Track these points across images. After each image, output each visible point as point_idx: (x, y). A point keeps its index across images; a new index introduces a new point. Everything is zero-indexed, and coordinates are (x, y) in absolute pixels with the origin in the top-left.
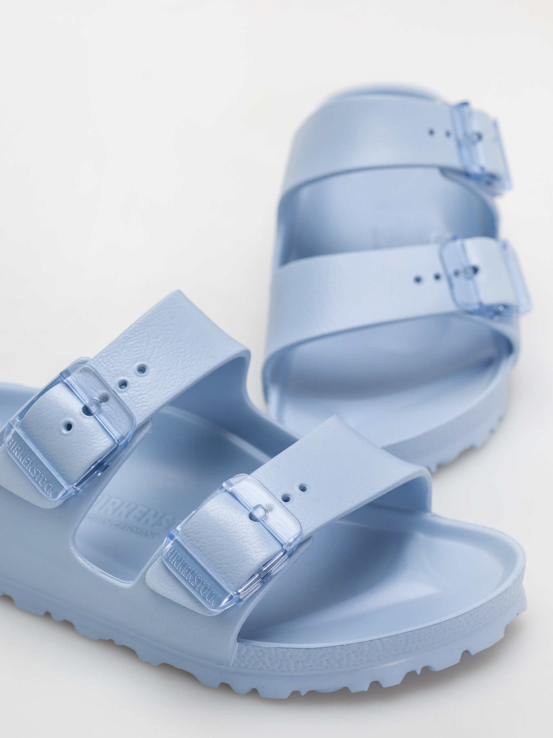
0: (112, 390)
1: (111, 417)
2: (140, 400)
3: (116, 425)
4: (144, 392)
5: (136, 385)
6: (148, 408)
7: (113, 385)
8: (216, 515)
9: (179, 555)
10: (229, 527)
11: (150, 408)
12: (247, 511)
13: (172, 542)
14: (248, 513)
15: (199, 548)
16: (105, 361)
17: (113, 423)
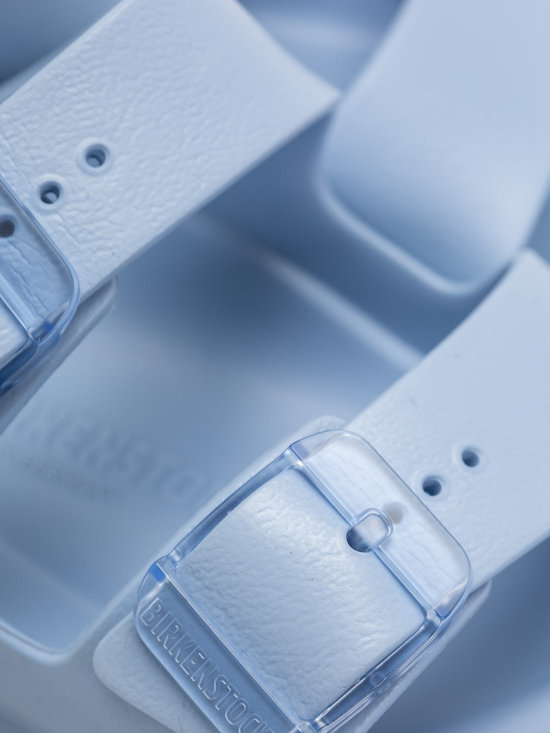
0: (21, 209)
1: (20, 276)
2: (91, 233)
3: (30, 295)
4: (100, 214)
5: (82, 195)
6: (109, 253)
7: (26, 195)
8: (269, 533)
9: (175, 623)
10: (299, 566)
11: (113, 254)
12: (342, 523)
13: (160, 585)
14: (346, 528)
15: (223, 609)
16: (8, 134)
17: (25, 290)
